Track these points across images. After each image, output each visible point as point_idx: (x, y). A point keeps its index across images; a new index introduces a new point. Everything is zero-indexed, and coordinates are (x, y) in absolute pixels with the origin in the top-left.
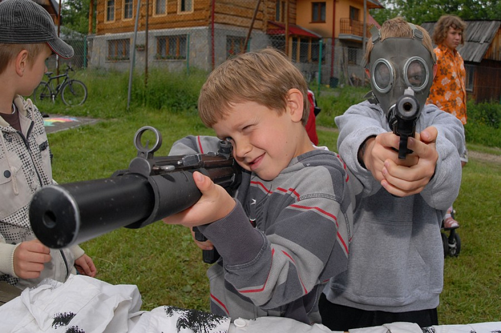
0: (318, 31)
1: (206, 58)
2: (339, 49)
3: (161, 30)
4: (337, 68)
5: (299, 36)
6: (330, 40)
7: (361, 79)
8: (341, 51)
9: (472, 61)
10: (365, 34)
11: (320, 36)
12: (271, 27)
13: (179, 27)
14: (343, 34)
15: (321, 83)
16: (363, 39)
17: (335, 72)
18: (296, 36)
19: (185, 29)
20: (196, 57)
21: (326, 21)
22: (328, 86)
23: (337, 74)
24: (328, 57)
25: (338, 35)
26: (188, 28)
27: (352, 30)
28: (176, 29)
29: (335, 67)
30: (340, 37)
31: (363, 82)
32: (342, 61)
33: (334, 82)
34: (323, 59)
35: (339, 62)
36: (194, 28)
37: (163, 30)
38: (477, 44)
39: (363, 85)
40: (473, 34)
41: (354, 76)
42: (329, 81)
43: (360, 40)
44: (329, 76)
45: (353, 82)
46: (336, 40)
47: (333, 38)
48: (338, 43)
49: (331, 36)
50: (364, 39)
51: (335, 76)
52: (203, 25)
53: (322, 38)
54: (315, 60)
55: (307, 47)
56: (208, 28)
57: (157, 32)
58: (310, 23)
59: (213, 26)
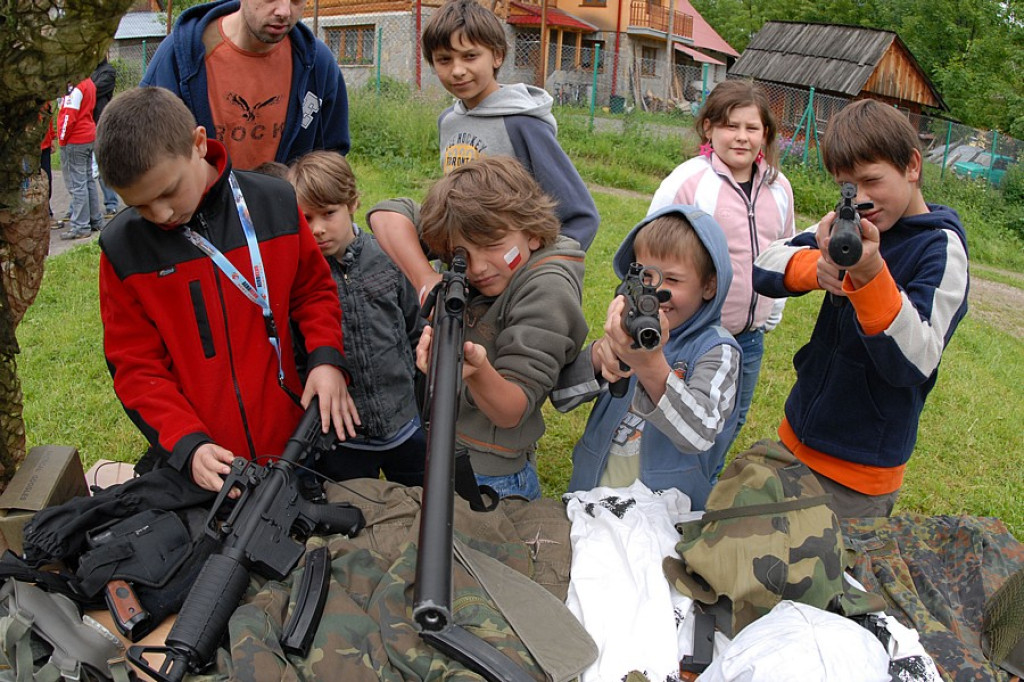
0: (592, 20)
1: (407, 63)
2: (626, 49)
3: (332, 18)
4: (623, 81)
5: (562, 27)
6: (613, 36)
7: (661, 99)
8: (630, 52)
9: (844, 92)
10: (671, 27)
11: (597, 29)
12: (515, 12)
13: (361, 12)
14: (636, 27)
15: (596, 105)
16: (667, 35)
17: (619, 87)
18: (556, 27)
19: (371, 15)
20: (389, 60)
21: (607, 4)
22: (606, 109)
23: (623, 90)
24: (609, 62)
25: (625, 26)
26: (376, 14)
27: (649, 21)
28: (357, 15)
29: (618, 79)
30: (629, 32)
31: (665, 104)
32: (632, 70)
33: (616, 104)
34: (600, 65)
35: (627, 72)
36: (386, 14)
37: (336, 17)
38: (853, 65)
39: (665, 109)
40: (849, 49)
41: (650, 94)
42: (607, 102)
43: (663, 36)
44: (609, 94)
45: (648, 104)
46: (622, 35)
47: (618, 32)
48: (625, 41)
49: (615, 30)
50: (670, 36)
51: (617, 93)
52: (403, 9)
53: (600, 31)
54: (586, 66)
55: (573, 53)
56: (410, 13)
57: (327, 21)
58: (580, 6)
59: (419, 11)
